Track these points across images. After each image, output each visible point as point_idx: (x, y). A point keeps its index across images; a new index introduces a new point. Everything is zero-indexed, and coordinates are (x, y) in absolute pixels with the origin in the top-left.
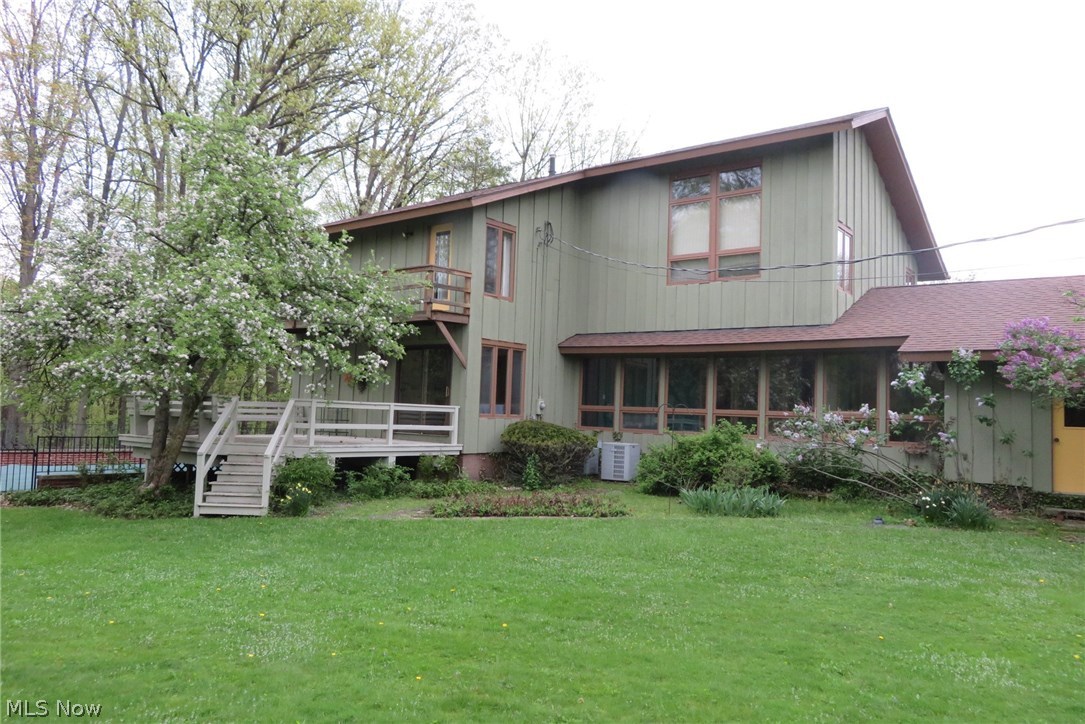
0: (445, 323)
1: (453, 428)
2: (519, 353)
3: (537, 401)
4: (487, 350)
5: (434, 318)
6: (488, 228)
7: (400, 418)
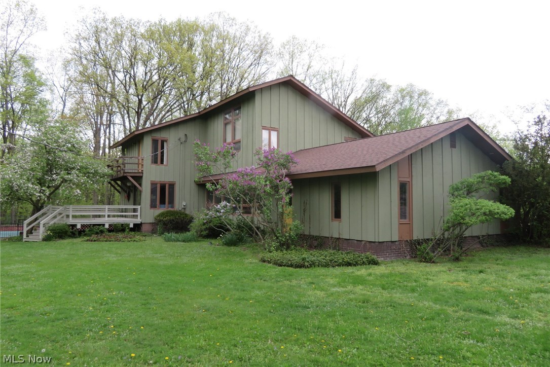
0: (131, 176)
1: (138, 214)
2: (172, 186)
3: (182, 203)
4: (154, 185)
5: (125, 175)
6: (153, 140)
7: (109, 210)
